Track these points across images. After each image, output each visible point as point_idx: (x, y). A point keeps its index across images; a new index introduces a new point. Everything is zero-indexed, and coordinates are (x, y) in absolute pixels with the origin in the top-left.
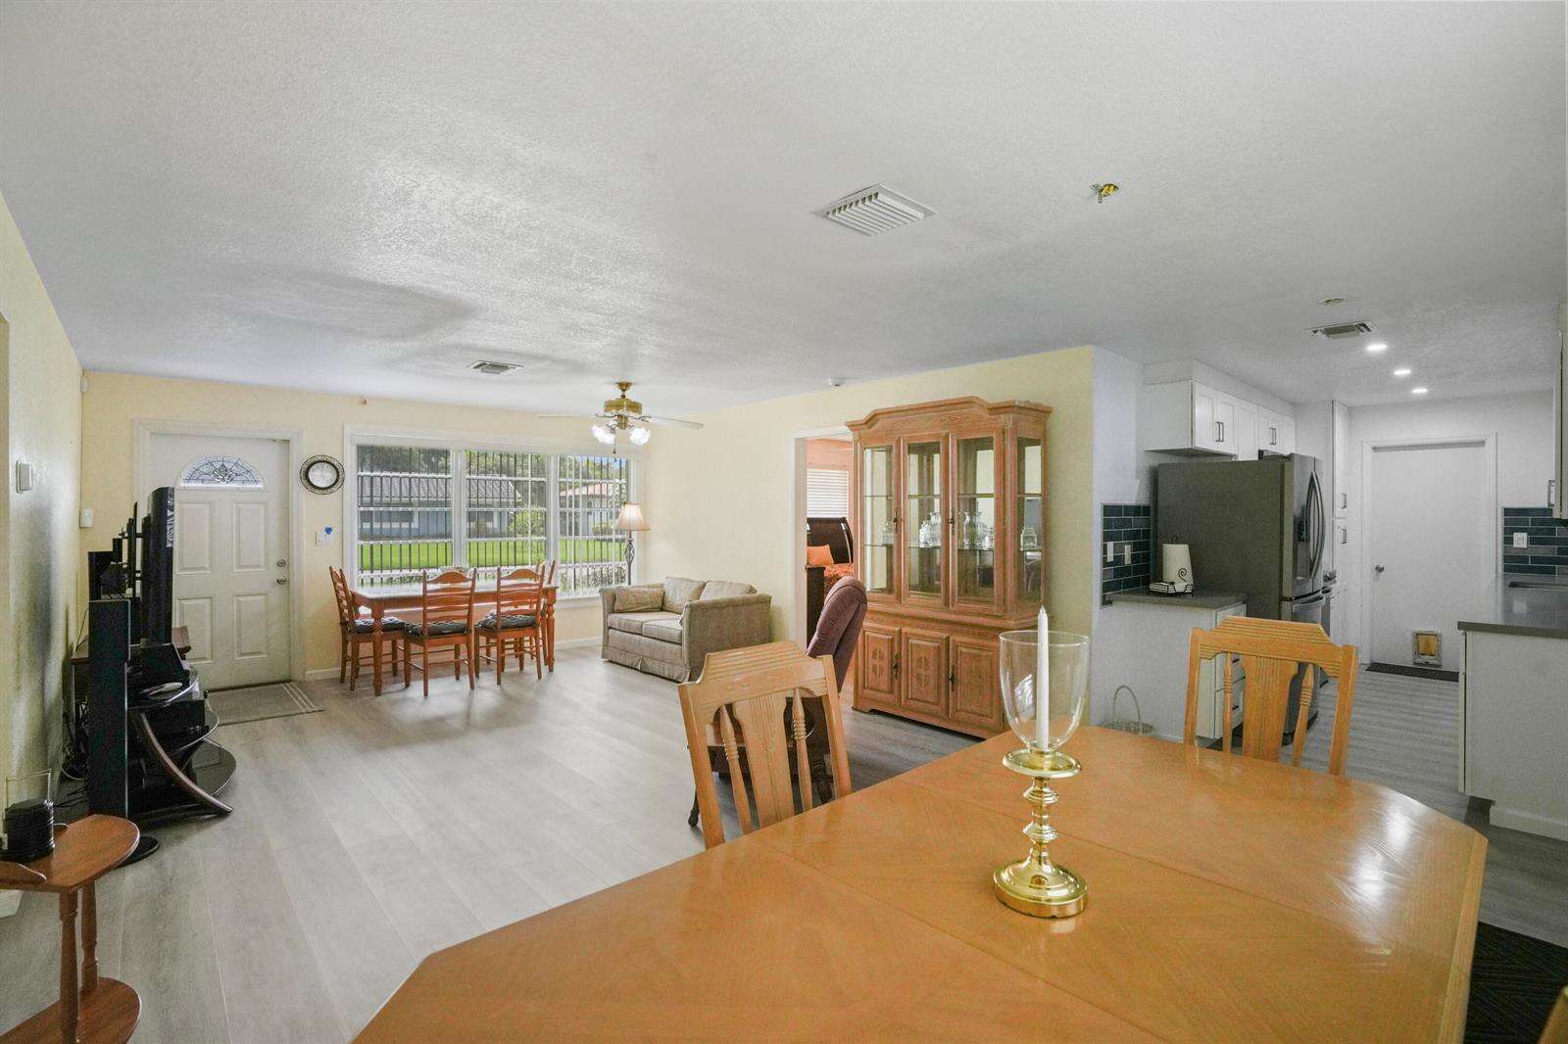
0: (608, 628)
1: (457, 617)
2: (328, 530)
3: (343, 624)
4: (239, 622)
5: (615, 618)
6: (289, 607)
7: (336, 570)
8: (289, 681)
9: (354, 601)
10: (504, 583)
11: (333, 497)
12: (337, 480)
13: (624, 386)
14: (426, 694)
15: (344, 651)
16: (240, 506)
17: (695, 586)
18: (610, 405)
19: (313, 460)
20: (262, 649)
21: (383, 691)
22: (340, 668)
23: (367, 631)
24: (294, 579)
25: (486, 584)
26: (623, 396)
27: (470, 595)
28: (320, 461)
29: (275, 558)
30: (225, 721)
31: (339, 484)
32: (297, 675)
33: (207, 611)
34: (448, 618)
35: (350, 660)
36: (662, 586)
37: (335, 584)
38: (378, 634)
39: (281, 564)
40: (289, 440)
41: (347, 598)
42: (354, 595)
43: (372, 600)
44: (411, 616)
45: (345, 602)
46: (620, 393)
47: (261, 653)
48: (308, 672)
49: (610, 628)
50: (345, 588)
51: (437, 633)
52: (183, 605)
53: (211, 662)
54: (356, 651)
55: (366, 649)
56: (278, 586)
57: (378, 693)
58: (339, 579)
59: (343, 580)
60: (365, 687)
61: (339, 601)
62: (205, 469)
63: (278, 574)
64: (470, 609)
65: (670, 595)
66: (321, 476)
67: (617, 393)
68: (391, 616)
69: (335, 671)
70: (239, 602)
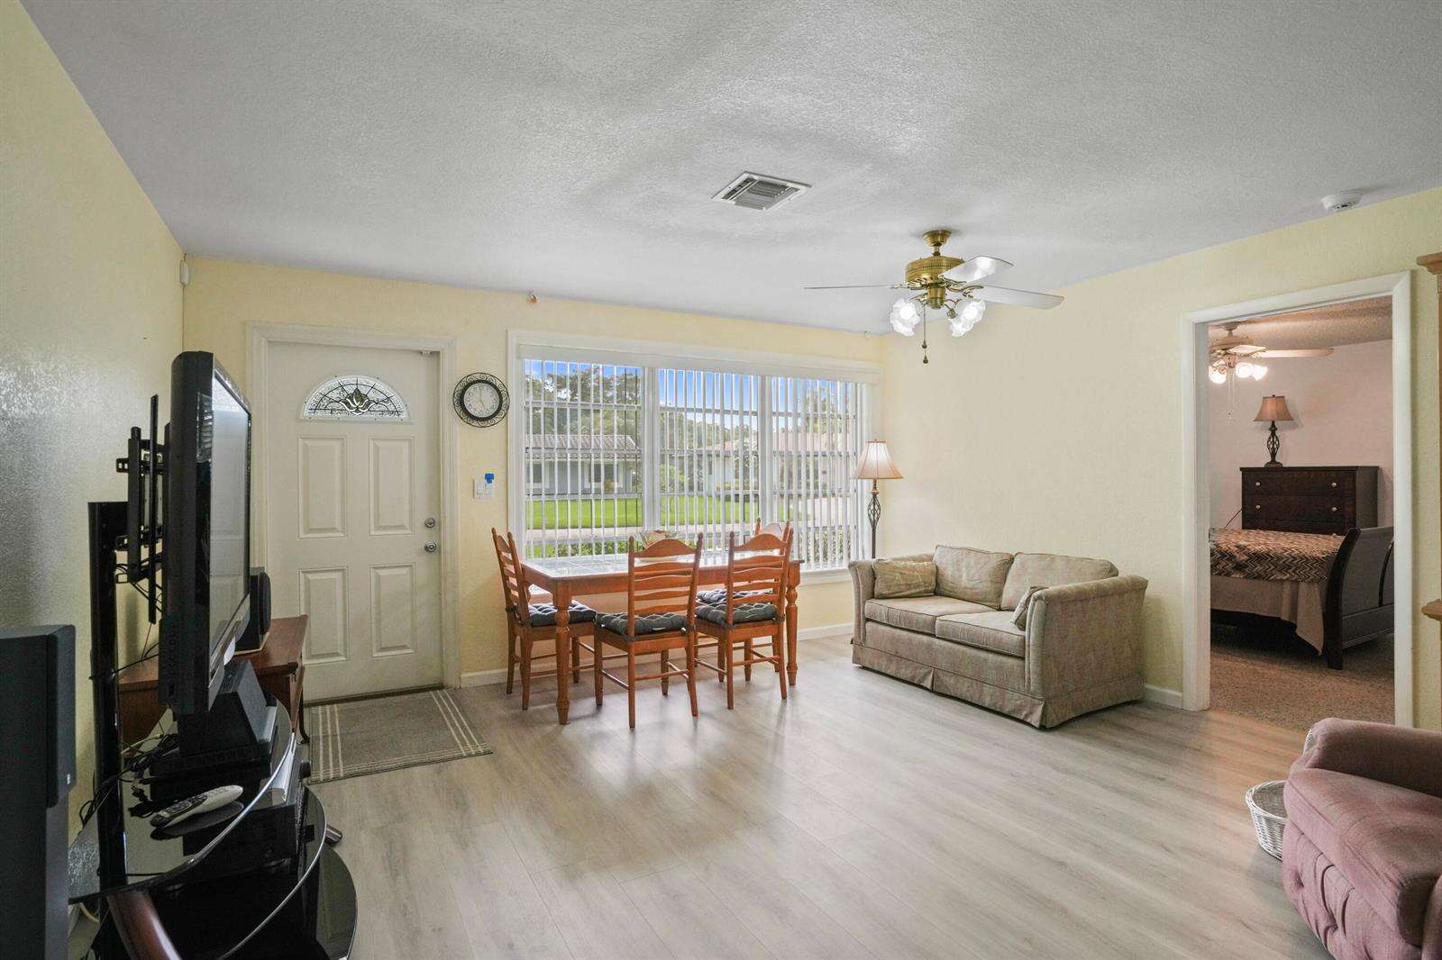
0: (864, 620)
1: (675, 604)
2: (489, 478)
3: (511, 610)
4: (378, 602)
5: (873, 606)
6: (441, 581)
7: (501, 533)
8: (440, 687)
9: (526, 577)
10: (738, 556)
11: (492, 433)
12: (500, 408)
13: (938, 237)
14: (632, 725)
15: (512, 650)
16: (377, 443)
17: (995, 561)
18: (914, 270)
19: (469, 380)
20: (407, 642)
21: (570, 715)
22: (507, 670)
23: (545, 624)
24: (447, 546)
25: (714, 559)
26: (937, 254)
27: (693, 573)
28: (479, 381)
29: (422, 517)
30: (354, 769)
31: (502, 413)
32: (451, 681)
33: (339, 586)
34: (661, 610)
35: (519, 659)
36: (930, 558)
37: (499, 553)
38: (563, 630)
39: (430, 524)
40: (438, 353)
41: (516, 576)
42: (524, 569)
43: (555, 581)
44: (612, 606)
45: (513, 581)
46: (933, 250)
47: (404, 647)
48: (464, 675)
49: (868, 620)
50: (515, 562)
51: (646, 632)
52: (309, 581)
53: (344, 659)
54: (526, 648)
55: (544, 646)
56: (426, 556)
57: (564, 720)
58: (505, 546)
59: (512, 550)
60: (543, 707)
61: (505, 578)
62: (334, 395)
63: (425, 538)
64: (692, 594)
65: (949, 572)
66: (481, 401)
67: (926, 250)
68: (578, 604)
69: (498, 673)
70: (378, 577)
